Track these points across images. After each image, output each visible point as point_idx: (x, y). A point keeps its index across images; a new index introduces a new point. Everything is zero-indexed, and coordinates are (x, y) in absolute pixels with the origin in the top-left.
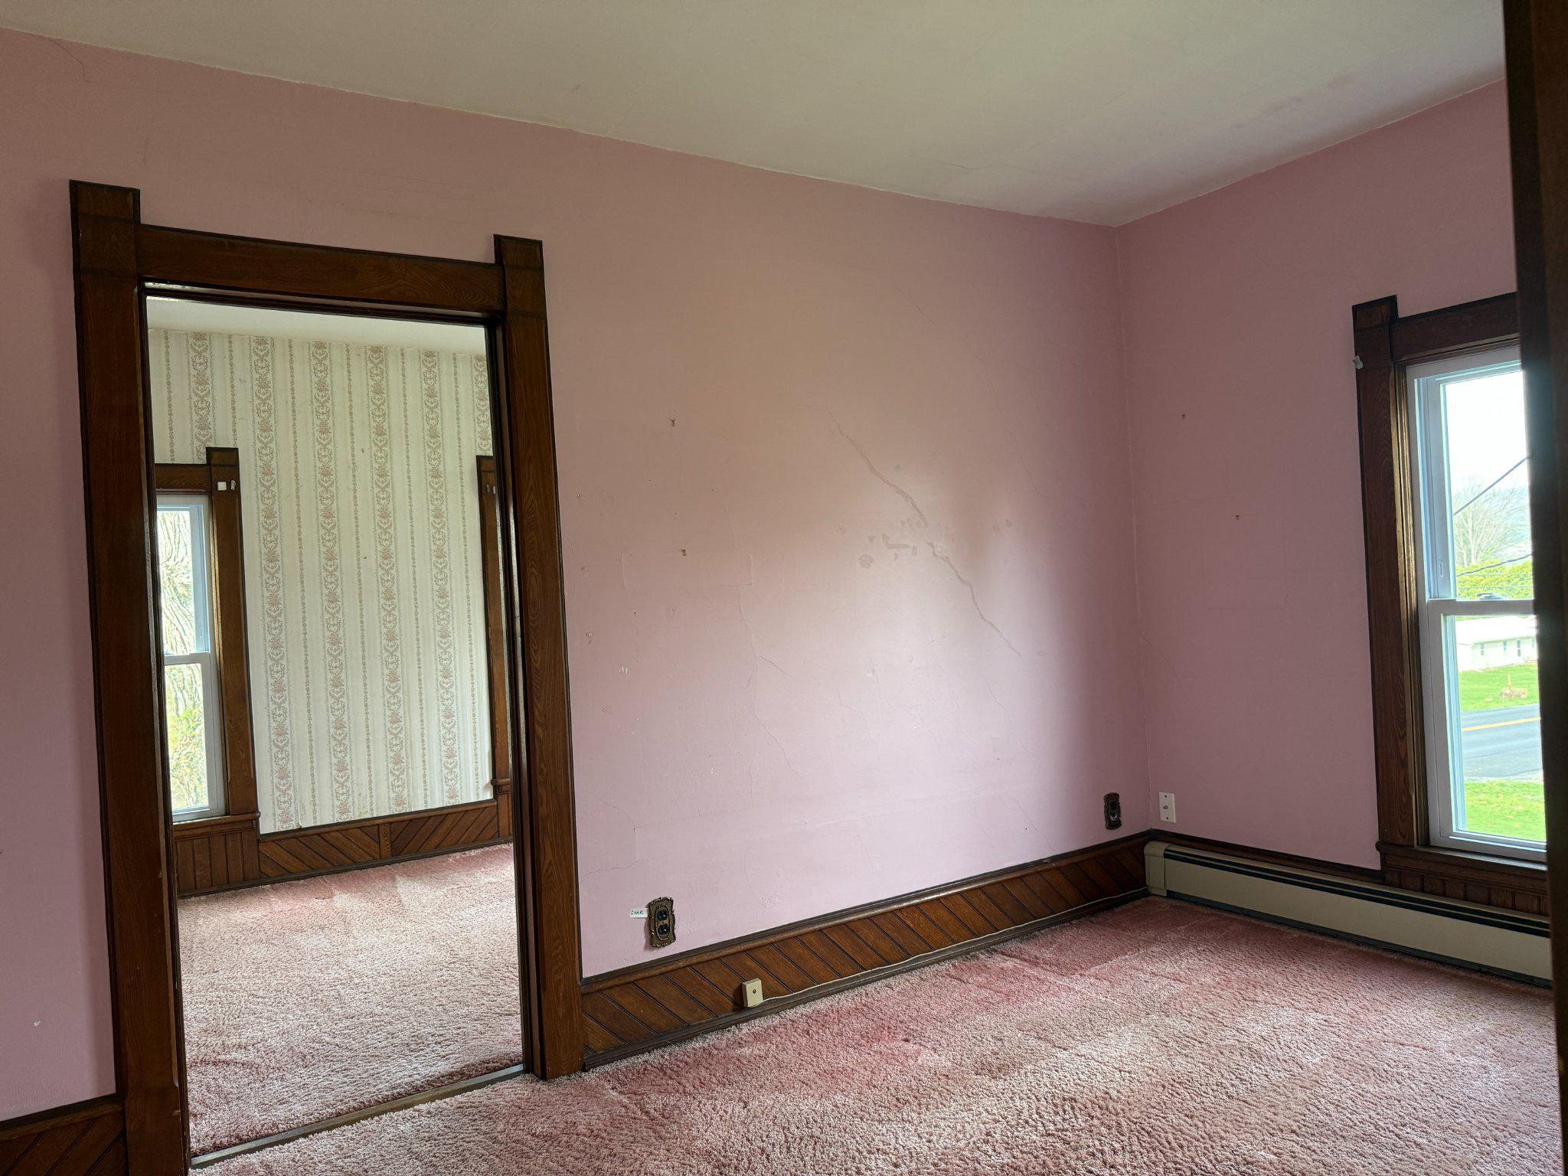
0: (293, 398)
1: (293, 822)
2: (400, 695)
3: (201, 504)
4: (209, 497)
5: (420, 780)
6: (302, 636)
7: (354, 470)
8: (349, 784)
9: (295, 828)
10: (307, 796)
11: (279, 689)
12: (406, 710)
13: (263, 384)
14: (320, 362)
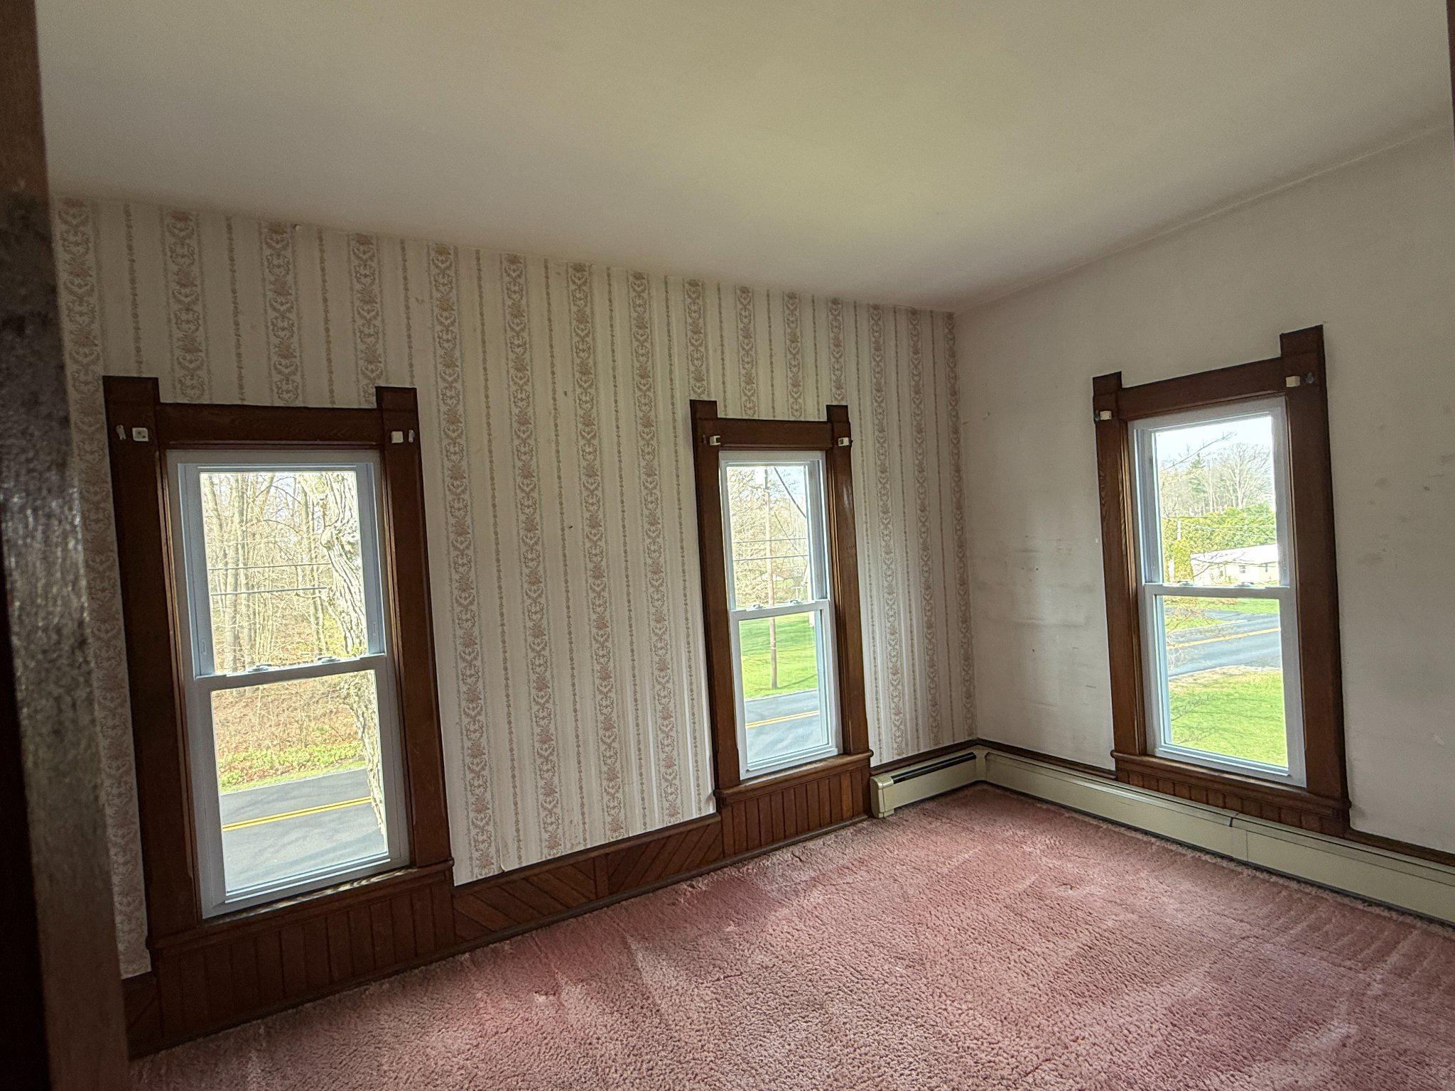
0: (483, 325)
1: (494, 866)
2: (612, 695)
3: (371, 461)
4: (381, 452)
5: (637, 797)
6: (499, 630)
7: (555, 418)
8: (558, 810)
9: (496, 873)
10: (510, 832)
11: (473, 697)
12: (620, 713)
13: (446, 306)
14: (515, 281)
